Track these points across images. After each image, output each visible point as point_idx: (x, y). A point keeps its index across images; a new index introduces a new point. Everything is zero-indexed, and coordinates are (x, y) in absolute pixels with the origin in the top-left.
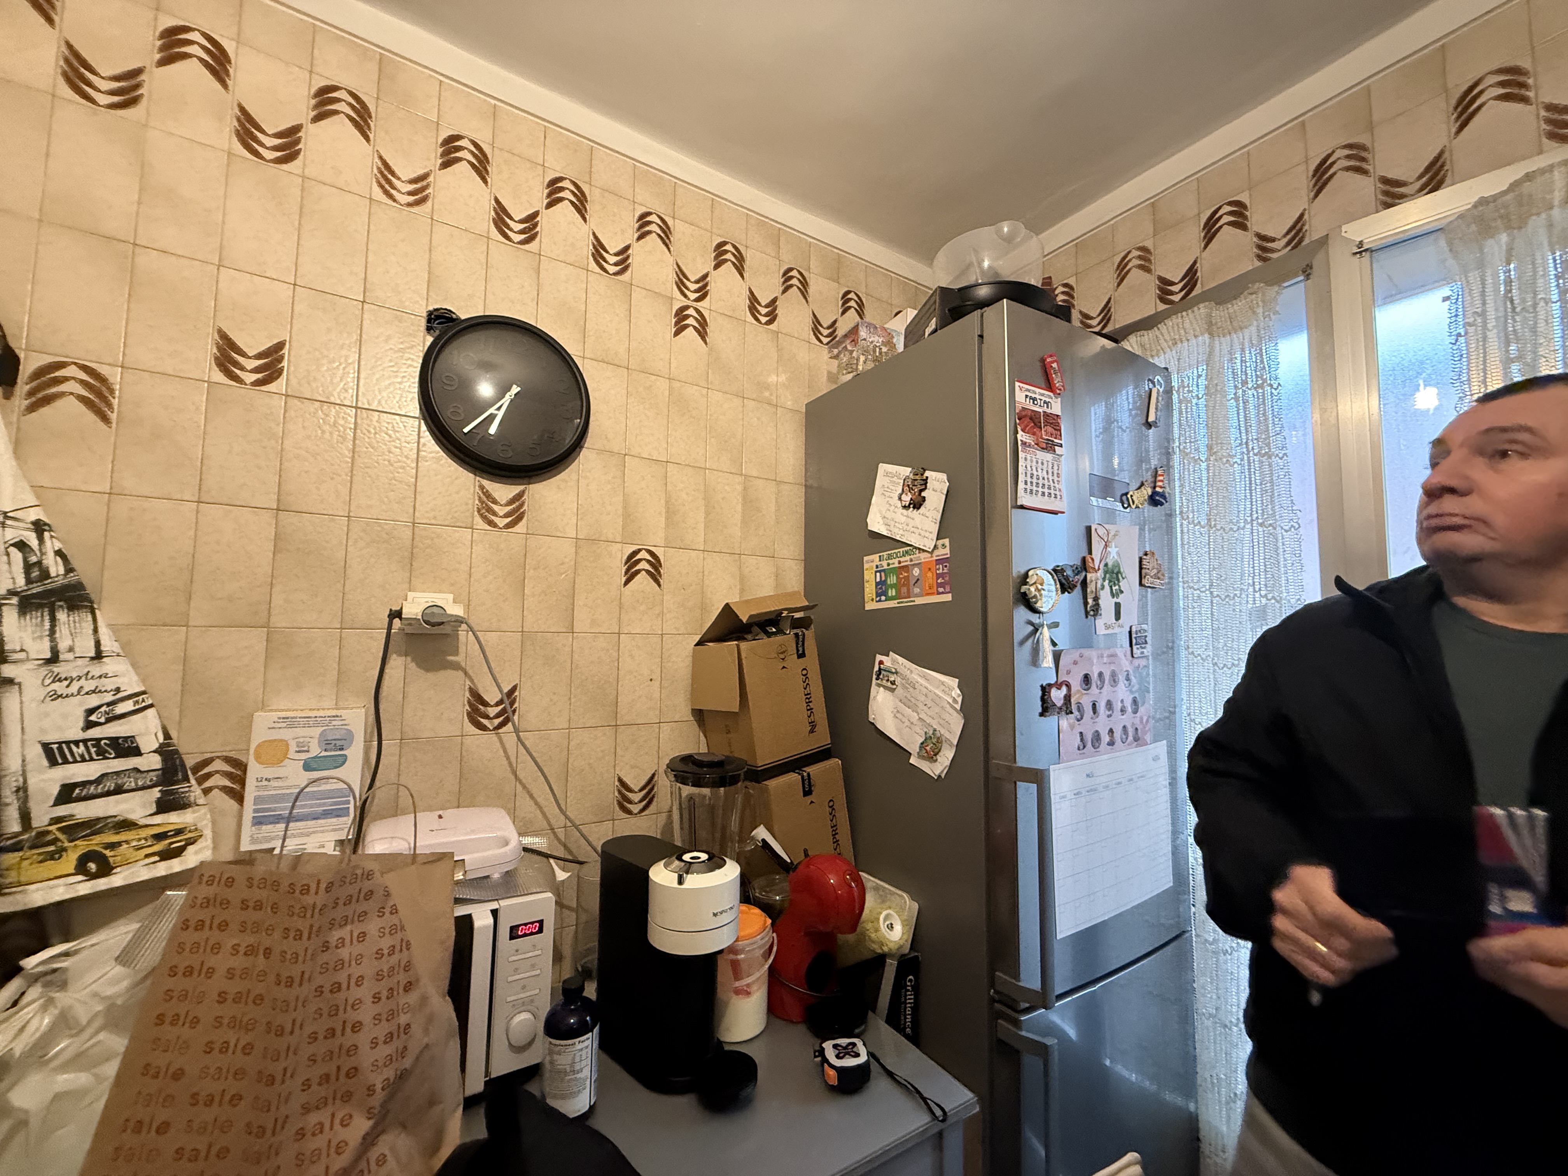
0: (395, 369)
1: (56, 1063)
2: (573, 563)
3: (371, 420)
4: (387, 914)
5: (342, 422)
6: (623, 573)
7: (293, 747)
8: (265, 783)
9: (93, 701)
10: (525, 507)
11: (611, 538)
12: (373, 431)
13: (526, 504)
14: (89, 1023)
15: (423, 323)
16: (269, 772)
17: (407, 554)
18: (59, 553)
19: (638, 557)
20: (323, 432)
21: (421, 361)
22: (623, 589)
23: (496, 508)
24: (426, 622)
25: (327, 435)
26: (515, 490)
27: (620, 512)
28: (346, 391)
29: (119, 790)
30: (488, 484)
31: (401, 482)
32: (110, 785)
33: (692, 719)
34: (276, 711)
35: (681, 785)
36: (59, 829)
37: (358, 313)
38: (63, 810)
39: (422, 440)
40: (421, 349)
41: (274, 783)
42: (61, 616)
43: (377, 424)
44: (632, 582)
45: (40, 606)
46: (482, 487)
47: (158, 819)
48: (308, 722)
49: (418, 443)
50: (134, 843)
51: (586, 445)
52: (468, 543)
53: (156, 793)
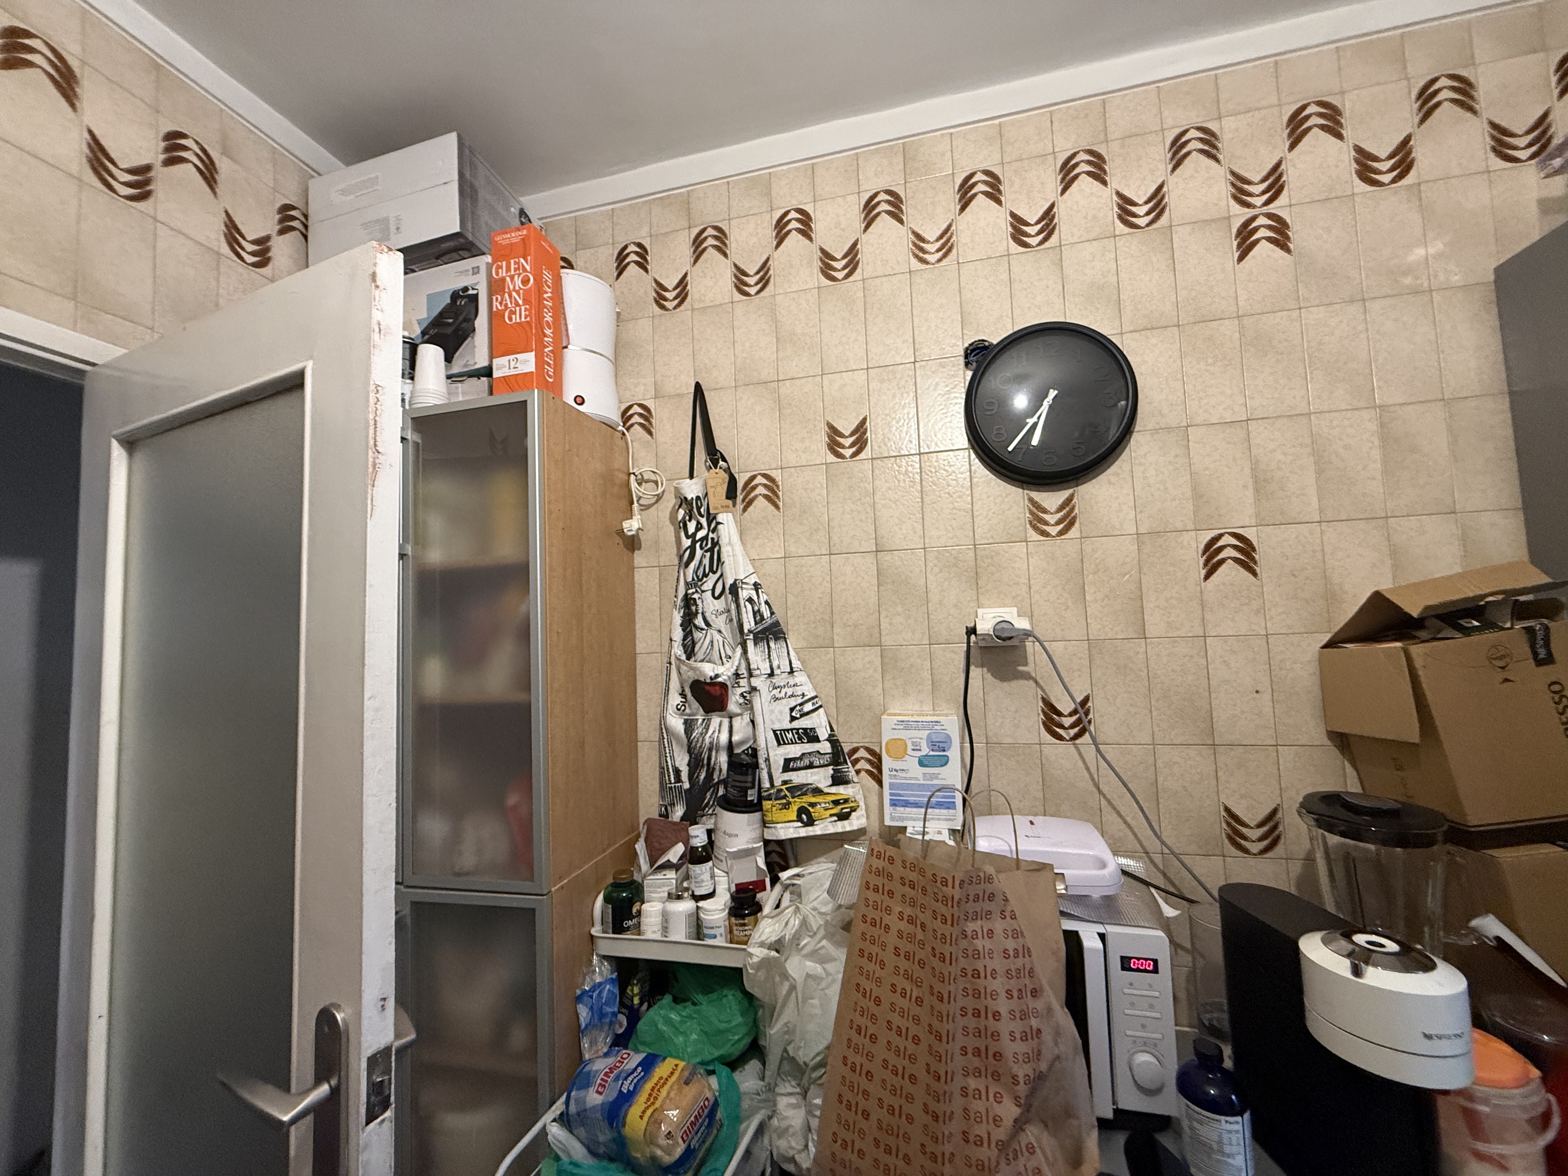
0: (944, 411)
1: (804, 952)
2: (1136, 561)
3: (931, 461)
4: (1008, 918)
5: (910, 469)
6: (1201, 565)
7: (910, 747)
8: (894, 773)
9: (793, 702)
10: (1076, 511)
11: (1180, 526)
12: (933, 470)
13: (1077, 508)
14: (818, 929)
15: (962, 360)
16: (898, 765)
17: (973, 574)
18: (767, 603)
19: (1220, 543)
20: (899, 481)
21: (964, 396)
22: (1203, 584)
23: (1046, 517)
24: (997, 637)
25: (902, 484)
26: (1064, 495)
27: (1189, 494)
28: (911, 442)
29: (811, 766)
30: (1037, 496)
31: (960, 510)
32: (806, 762)
33: (1329, 743)
34: (895, 715)
35: (1326, 834)
36: (786, 789)
37: (912, 373)
38: (787, 776)
39: (973, 468)
40: (963, 385)
41: (900, 774)
42: (772, 644)
43: (936, 464)
44: (1215, 575)
45: (762, 639)
46: (1031, 500)
47: (834, 790)
48: (917, 726)
49: (970, 471)
50: (823, 805)
51: (1136, 429)
52: (1024, 556)
53: (830, 770)
